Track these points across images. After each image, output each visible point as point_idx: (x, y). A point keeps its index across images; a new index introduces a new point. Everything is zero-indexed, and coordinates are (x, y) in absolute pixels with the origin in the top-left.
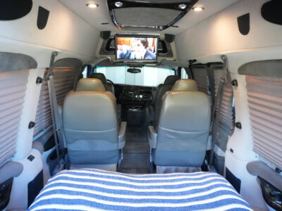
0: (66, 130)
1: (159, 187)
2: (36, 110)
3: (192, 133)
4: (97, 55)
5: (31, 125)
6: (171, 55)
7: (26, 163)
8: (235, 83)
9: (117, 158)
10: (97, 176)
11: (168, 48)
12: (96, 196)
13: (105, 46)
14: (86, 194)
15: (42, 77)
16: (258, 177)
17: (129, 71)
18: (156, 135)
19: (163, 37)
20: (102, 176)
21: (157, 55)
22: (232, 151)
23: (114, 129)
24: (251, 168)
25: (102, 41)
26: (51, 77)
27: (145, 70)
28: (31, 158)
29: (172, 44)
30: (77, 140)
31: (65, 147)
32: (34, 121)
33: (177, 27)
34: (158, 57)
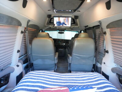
0: (33, 54)
1: (73, 78)
2: (21, 43)
3: (87, 56)
4: (46, 25)
5: (18, 51)
6: (77, 25)
7: (16, 68)
8: (105, 33)
9: (54, 67)
10: (46, 73)
11: (76, 22)
12: (46, 80)
13: (49, 21)
14: (41, 79)
16: (117, 74)
17: (59, 33)
18: (71, 57)
19: (73, 17)
20: (48, 73)
21: (71, 25)
22: (104, 63)
23: (53, 54)
24: (113, 70)
25: (48, 19)
26: (27, 31)
28: (18, 66)
29: (78, 20)
30: (38, 59)
31: (32, 62)
32: (19, 50)
33: (80, 11)
34: (72, 26)
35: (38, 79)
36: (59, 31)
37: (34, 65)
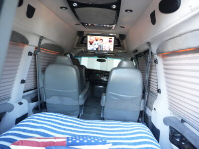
0: (46, 88)
1: (98, 126)
5: (23, 82)
6: (123, 48)
7: (16, 106)
10: (59, 117)
11: (122, 44)
12: (54, 126)
13: (80, 41)
14: (47, 124)
15: (33, 52)
16: (171, 127)
17: (98, 60)
18: (105, 97)
19: (118, 36)
20: (62, 117)
21: (114, 48)
22: (155, 109)
24: (166, 121)
25: (78, 37)
26: (38, 53)
27: (108, 60)
28: (20, 103)
29: (124, 41)
30: (52, 96)
31: (45, 101)
32: (25, 79)
33: (124, 27)
34: (115, 50)
35: (42, 123)
36: (98, 58)
37: (47, 106)
